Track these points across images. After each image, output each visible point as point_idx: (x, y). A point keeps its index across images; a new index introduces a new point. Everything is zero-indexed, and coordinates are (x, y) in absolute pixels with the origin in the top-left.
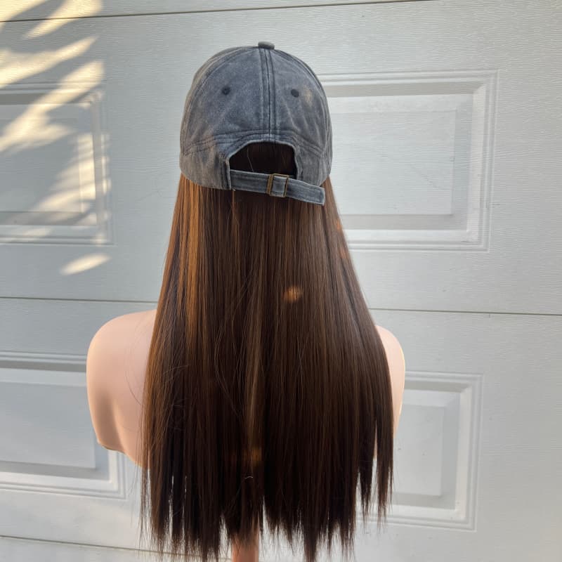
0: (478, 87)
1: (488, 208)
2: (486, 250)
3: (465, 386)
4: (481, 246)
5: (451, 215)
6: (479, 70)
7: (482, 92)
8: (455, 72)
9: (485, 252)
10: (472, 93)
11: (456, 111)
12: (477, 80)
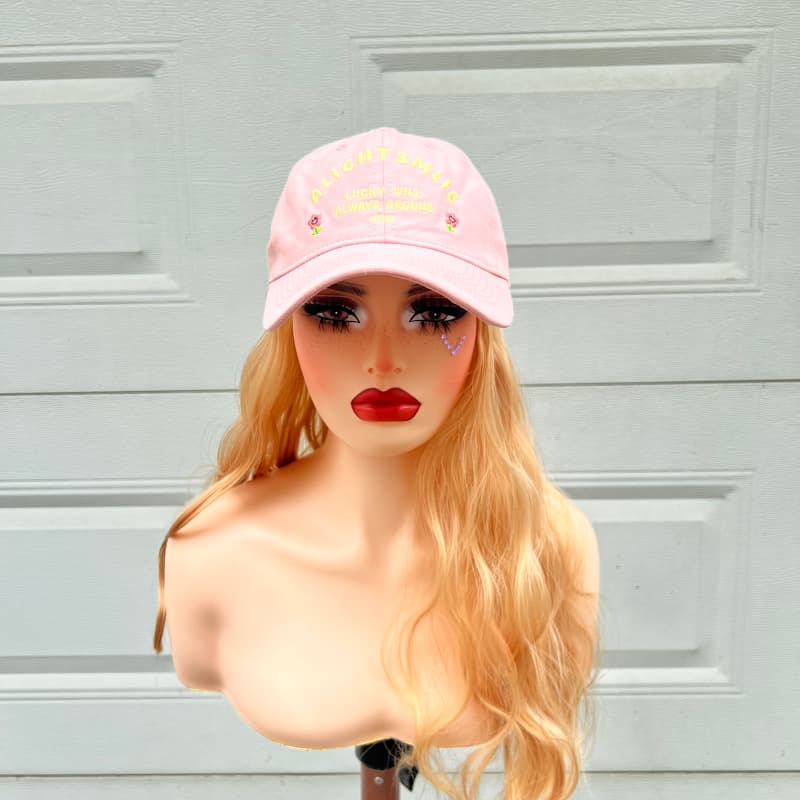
0: (747, 53)
1: (761, 229)
2: (758, 291)
3: (730, 489)
4: (752, 286)
5: (710, 242)
6: (748, 27)
7: (752, 60)
9: (758, 294)
10: (740, 62)
11: (716, 88)
12: (746, 41)
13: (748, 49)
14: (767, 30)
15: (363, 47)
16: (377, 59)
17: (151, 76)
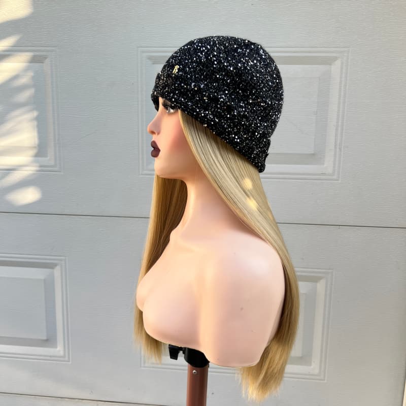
0: (335, 61)
1: (340, 149)
2: (338, 180)
3: (320, 278)
4: (335, 177)
5: (313, 155)
6: (336, 47)
7: (338, 64)
8: (319, 49)
11: (319, 77)
12: (334, 55)
13: (335, 59)
14: (346, 49)
15: (143, 52)
16: (150, 58)
17: (42, 63)
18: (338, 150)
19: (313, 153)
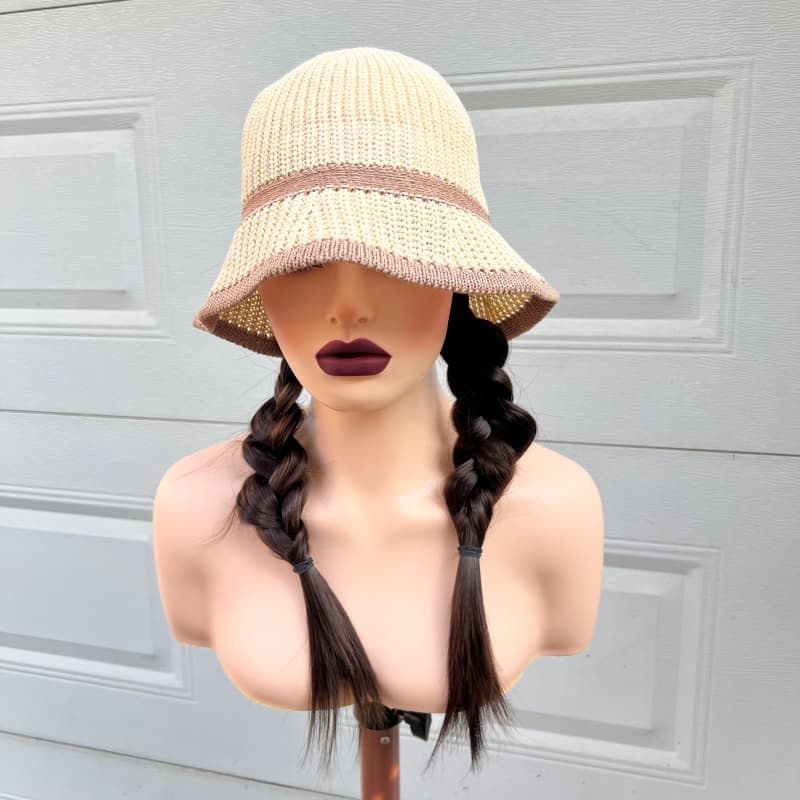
0: (722, 86)
1: (734, 283)
2: (729, 352)
3: (693, 566)
4: (722, 346)
5: (674, 296)
6: (722, 56)
7: (727, 94)
8: (683, 63)
9: (729, 356)
10: (713, 96)
11: (684, 127)
12: (720, 73)
13: (722, 82)
17: (131, 128)
18: (729, 285)
19: (672, 292)
